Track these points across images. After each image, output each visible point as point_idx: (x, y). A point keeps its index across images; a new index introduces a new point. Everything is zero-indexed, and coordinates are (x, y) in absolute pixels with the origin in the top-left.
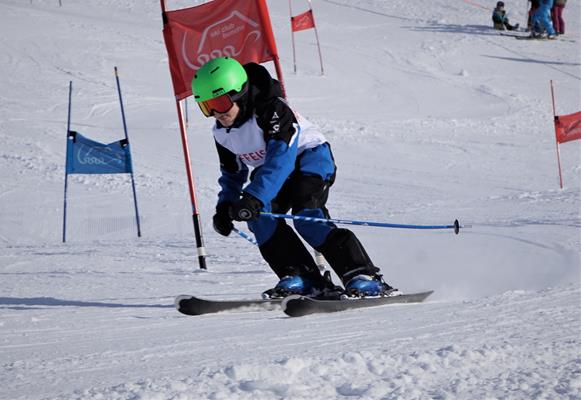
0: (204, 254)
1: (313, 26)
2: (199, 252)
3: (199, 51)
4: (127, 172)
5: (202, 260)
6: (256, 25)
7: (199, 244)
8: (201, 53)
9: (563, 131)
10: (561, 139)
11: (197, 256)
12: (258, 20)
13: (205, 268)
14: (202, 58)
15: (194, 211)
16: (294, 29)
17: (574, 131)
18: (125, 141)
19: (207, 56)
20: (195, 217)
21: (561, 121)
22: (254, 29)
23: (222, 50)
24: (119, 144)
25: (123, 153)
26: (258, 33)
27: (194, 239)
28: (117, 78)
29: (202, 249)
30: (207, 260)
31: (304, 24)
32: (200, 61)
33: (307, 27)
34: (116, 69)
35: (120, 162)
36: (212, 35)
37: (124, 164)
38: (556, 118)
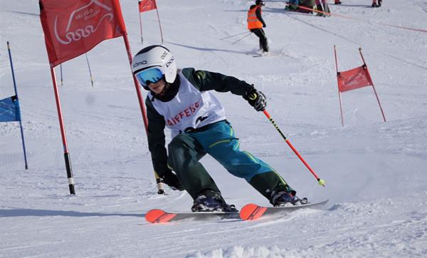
0: (73, 183)
1: (156, 8)
2: (70, 181)
3: (67, 30)
4: (17, 120)
5: (71, 187)
6: (109, 9)
7: (69, 175)
8: (69, 31)
9: (343, 83)
10: (342, 89)
11: (68, 184)
12: (111, 5)
13: (74, 194)
14: (69, 35)
15: (65, 151)
16: (141, 10)
17: (352, 83)
18: (15, 97)
19: (73, 34)
20: (66, 155)
21: (342, 76)
22: (108, 12)
23: (84, 29)
24: (10, 99)
25: (14, 106)
26: (112, 15)
27: (66, 171)
28: (9, 50)
29: (72, 179)
30: (75, 187)
31: (149, 6)
32: (67, 37)
33: (151, 9)
34: (8, 43)
35: (12, 112)
36: (77, 18)
37: (14, 115)
38: (338, 74)
